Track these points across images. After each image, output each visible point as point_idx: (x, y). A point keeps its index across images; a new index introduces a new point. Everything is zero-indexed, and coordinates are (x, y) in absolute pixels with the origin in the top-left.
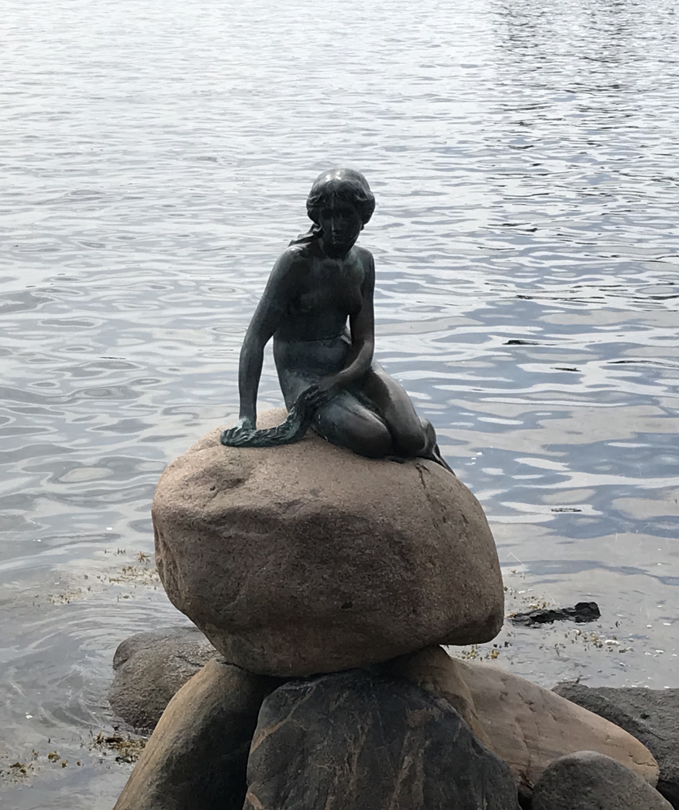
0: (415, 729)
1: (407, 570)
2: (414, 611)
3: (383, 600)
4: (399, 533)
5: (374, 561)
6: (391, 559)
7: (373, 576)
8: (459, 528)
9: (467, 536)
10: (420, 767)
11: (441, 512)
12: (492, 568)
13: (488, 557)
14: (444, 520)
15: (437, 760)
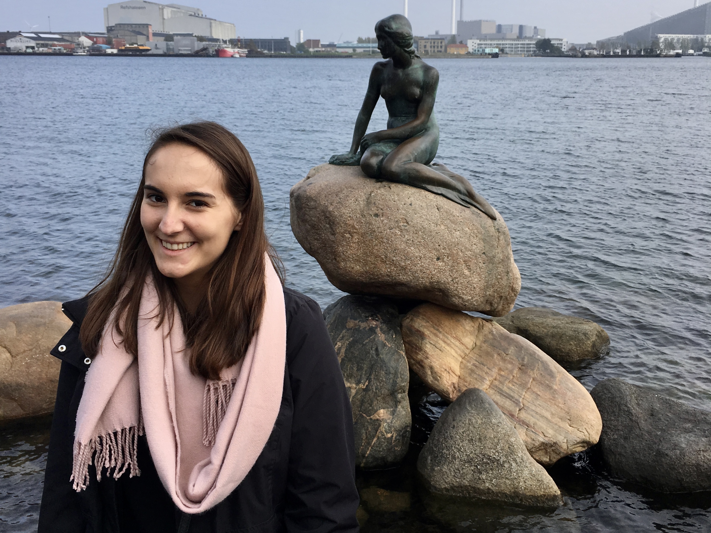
1: (333, 234)
2: (335, 259)
3: (320, 248)
4: (330, 212)
5: (315, 224)
6: (324, 226)
7: (317, 233)
8: (393, 224)
9: (401, 231)
10: (343, 350)
11: (374, 210)
12: (438, 259)
13: (434, 252)
14: (376, 215)
15: (352, 350)
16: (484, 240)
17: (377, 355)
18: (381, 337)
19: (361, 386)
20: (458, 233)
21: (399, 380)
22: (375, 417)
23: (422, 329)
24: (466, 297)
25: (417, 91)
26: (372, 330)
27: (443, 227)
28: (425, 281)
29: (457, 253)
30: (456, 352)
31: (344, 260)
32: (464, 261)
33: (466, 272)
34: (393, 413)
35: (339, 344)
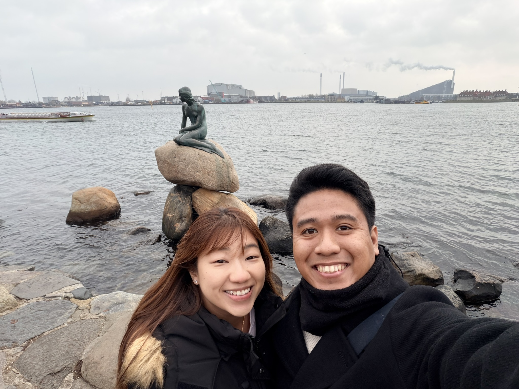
8: (181, 160)
9: (183, 162)
11: (174, 156)
12: (197, 172)
13: (195, 170)
14: (175, 157)
16: (216, 165)
18: (180, 199)
20: (205, 163)
21: (183, 213)
24: (209, 185)
25: (195, 114)
27: (199, 161)
28: (193, 180)
29: (205, 170)
30: (210, 205)
32: (208, 173)
33: (209, 177)
34: (181, 225)
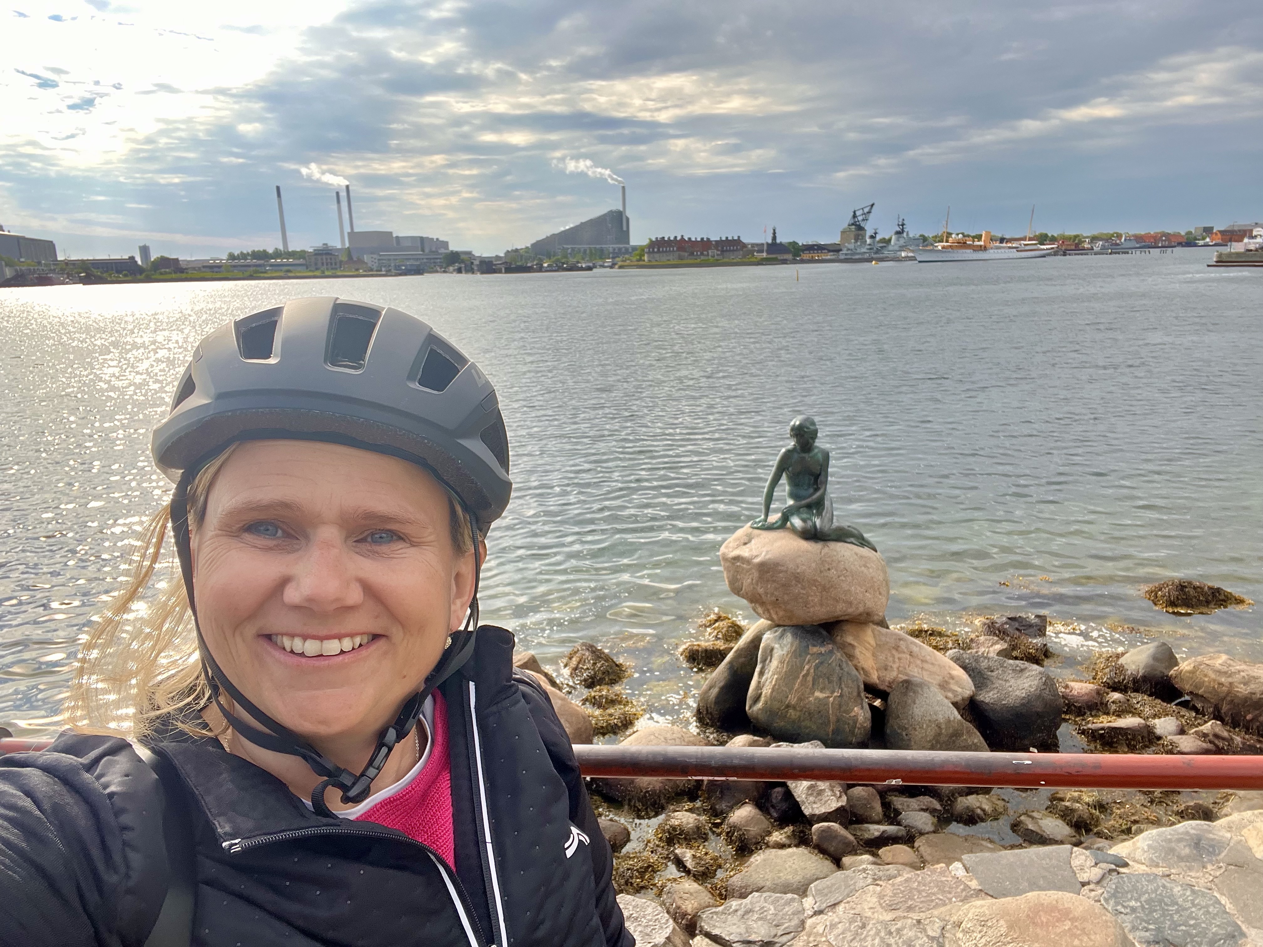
0: (812, 655)
1: (802, 589)
5: (787, 583)
6: (794, 584)
8: (839, 573)
9: (845, 577)
10: (812, 671)
12: (866, 592)
13: (863, 587)
15: (820, 669)
17: (842, 669)
18: (839, 654)
19: (836, 694)
22: (853, 714)
23: (852, 642)
26: (831, 652)
28: (861, 609)
30: (870, 652)
31: (813, 606)
34: (862, 708)
35: (807, 667)
